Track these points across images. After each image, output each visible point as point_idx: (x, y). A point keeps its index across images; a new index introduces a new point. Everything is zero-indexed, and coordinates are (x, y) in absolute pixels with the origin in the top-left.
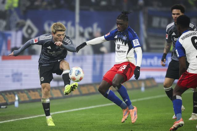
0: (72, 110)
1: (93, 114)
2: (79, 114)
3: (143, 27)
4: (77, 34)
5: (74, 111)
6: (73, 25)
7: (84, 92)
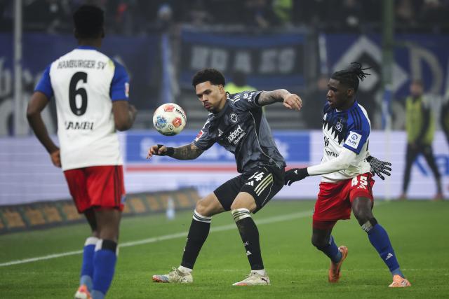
0: (7, 264)
1: (55, 273)
2: (24, 273)
3: (170, 70)
4: (18, 86)
5: (11, 265)
6: (9, 65)
7: (34, 222)
